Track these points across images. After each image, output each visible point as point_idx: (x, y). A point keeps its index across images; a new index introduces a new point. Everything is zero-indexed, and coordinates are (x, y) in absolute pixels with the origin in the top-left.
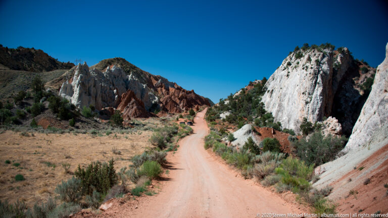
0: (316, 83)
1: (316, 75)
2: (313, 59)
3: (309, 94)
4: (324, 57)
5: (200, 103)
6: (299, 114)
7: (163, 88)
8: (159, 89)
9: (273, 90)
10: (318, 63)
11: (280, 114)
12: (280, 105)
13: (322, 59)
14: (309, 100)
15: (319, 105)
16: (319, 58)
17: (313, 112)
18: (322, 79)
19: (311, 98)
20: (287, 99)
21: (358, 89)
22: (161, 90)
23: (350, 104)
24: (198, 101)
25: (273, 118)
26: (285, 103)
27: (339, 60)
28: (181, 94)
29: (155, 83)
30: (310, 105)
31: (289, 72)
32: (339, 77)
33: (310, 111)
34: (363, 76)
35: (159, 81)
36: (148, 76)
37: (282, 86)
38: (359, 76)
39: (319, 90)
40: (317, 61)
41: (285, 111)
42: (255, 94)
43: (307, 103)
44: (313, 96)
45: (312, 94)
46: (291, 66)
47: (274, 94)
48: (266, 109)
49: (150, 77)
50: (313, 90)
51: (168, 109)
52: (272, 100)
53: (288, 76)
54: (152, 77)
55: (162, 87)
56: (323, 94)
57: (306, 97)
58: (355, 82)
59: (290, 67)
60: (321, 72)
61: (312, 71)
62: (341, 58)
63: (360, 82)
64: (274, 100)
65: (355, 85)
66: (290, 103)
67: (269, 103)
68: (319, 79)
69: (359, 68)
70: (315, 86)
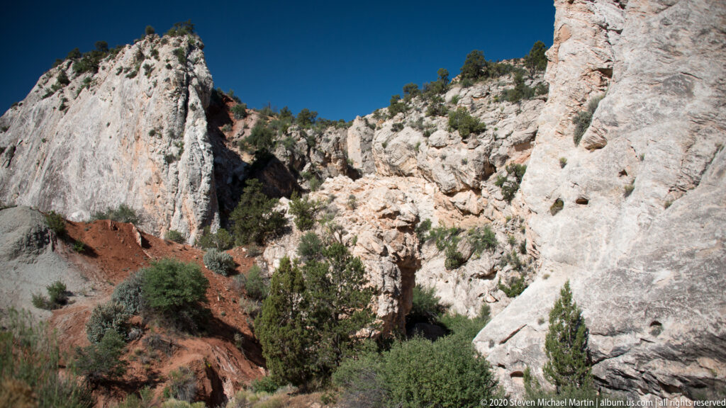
0: (185, 106)
1: (183, 85)
3: (172, 135)
4: (192, 47)
9: (14, 149)
10: (183, 58)
12: (52, 181)
13: (189, 50)
14: (174, 150)
15: (209, 166)
17: (193, 184)
18: (200, 94)
19: (180, 146)
21: (237, 150)
23: (230, 180)
30: (181, 165)
31: (65, 100)
33: (184, 182)
34: (239, 124)
37: (46, 135)
38: (231, 123)
39: (198, 126)
40: (178, 54)
41: (75, 195)
43: (169, 159)
44: (186, 141)
45: (181, 135)
46: (70, 85)
47: (19, 159)
50: (183, 126)
52: (14, 173)
53: (63, 108)
57: (162, 144)
58: (226, 134)
59: (66, 89)
60: (195, 81)
61: (171, 75)
63: (235, 135)
64: (19, 173)
65: (227, 141)
66: (91, 171)
68: (194, 98)
70: (185, 115)
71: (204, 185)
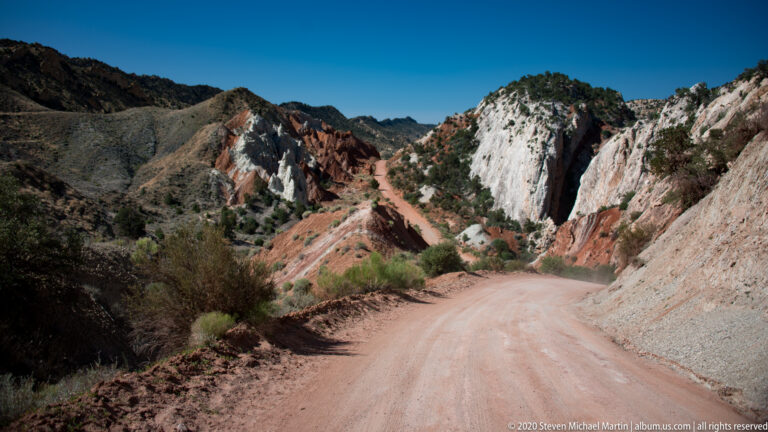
0: (541, 170)
1: (541, 160)
2: (540, 138)
3: (534, 183)
4: (551, 136)
5: (364, 154)
6: (524, 204)
7: (312, 136)
8: (306, 138)
9: (490, 156)
10: (545, 145)
11: (502, 196)
12: (501, 184)
13: (549, 139)
14: (533, 189)
15: (544, 196)
16: (546, 139)
17: (538, 203)
18: (548, 164)
19: (536, 188)
20: (510, 179)
22: (310, 139)
24: (362, 151)
25: (493, 198)
26: (508, 183)
27: (574, 122)
28: (339, 144)
29: (298, 127)
30: (535, 195)
31: (511, 136)
32: (573, 146)
33: (535, 202)
35: (305, 124)
36: (285, 117)
37: (503, 155)
38: (600, 143)
39: (544, 178)
40: (543, 143)
41: (508, 194)
42: (461, 150)
43: (532, 193)
44: (539, 185)
45: (537, 183)
46: (515, 126)
47: (492, 162)
48: (482, 183)
49: (288, 117)
50: (539, 179)
51: (332, 174)
52: (488, 170)
53: (510, 141)
54: (291, 118)
55: (309, 134)
56: (548, 183)
57: (530, 186)
58: (595, 151)
59: (513, 128)
60: (547, 157)
61: (537, 156)
62: (577, 120)
64: (492, 170)
66: (514, 185)
67: (485, 175)
68: (545, 166)
69: (600, 130)
70: (540, 174)
71: (542, 203)
